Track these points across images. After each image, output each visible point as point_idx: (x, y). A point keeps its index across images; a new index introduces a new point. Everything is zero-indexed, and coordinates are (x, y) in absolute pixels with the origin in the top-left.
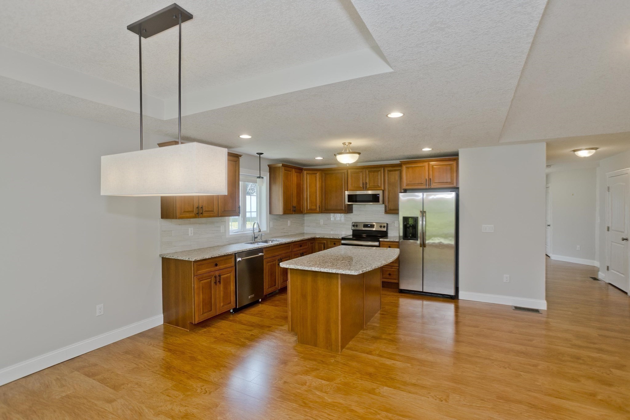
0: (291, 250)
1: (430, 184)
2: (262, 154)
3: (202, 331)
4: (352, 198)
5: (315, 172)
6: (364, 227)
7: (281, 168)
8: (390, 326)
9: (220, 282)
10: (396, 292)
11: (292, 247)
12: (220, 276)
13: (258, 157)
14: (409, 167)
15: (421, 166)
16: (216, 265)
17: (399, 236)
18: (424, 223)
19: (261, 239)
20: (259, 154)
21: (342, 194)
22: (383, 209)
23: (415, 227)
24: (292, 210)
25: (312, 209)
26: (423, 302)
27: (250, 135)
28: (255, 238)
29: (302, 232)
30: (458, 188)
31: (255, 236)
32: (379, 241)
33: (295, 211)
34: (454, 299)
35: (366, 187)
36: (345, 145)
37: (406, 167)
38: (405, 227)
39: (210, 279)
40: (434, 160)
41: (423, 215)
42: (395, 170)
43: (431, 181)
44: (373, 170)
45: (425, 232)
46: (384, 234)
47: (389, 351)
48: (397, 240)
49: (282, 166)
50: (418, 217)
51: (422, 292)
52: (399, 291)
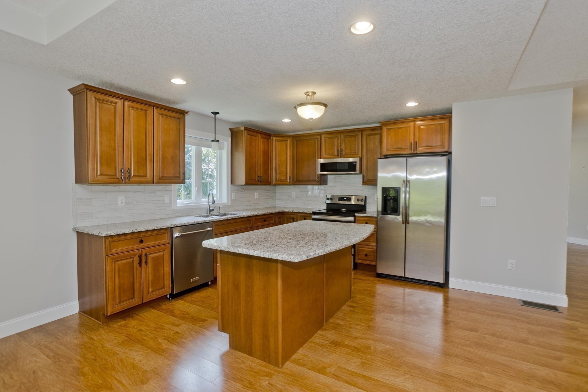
0: (251, 224)
1: (415, 148)
2: (218, 113)
3: (119, 324)
4: (324, 167)
5: (286, 139)
6: (339, 201)
7: (243, 131)
8: (358, 325)
9: (146, 263)
10: (373, 276)
11: (253, 221)
12: (146, 255)
13: (213, 117)
14: (390, 128)
15: (404, 127)
16: (141, 242)
17: (378, 211)
18: (408, 196)
19: (219, 212)
20: (214, 113)
21: (315, 162)
22: (361, 180)
23: (396, 200)
24: (257, 180)
25: (281, 180)
26: (404, 290)
27: (185, 80)
28: (210, 211)
29: (273, 206)
30: (450, 153)
31: (210, 209)
32: (355, 217)
33: (261, 181)
34: (442, 288)
35: (341, 154)
36: (308, 95)
37: (387, 129)
38: (385, 200)
39: (132, 259)
40: (421, 119)
41: (406, 185)
42: (375, 134)
43: (416, 145)
44: (350, 134)
45: (409, 205)
46: (362, 208)
47: (350, 369)
48: (375, 215)
49: (244, 129)
50: (400, 188)
51: (404, 277)
52: (376, 276)
